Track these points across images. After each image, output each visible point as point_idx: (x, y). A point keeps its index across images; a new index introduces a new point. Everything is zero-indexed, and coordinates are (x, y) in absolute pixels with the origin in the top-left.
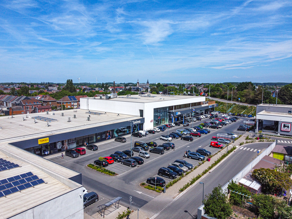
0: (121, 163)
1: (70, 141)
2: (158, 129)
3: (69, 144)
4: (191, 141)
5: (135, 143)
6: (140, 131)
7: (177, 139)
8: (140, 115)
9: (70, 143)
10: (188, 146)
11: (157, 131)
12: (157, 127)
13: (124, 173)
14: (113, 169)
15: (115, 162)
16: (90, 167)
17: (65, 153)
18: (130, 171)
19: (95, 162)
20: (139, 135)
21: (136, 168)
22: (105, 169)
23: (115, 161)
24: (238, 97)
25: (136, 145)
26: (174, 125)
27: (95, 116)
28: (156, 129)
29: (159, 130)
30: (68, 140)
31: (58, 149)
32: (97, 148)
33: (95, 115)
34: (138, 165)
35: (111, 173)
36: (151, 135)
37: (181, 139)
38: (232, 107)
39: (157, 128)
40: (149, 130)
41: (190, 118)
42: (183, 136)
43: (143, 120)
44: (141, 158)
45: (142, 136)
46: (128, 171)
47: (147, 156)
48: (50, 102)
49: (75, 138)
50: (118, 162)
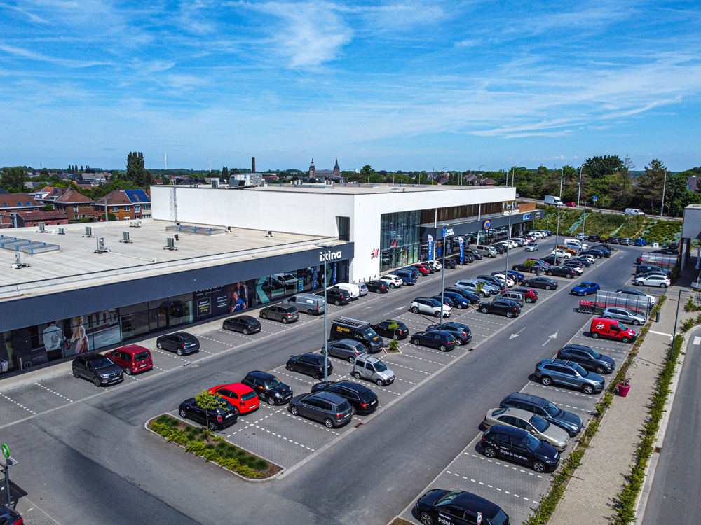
0: (286, 406)
1: (98, 322)
2: (396, 279)
3: (92, 331)
4: (514, 317)
5: (334, 327)
6: (342, 286)
7: (465, 310)
8: (337, 234)
9: (96, 329)
10: (513, 336)
11: (392, 284)
12: (391, 273)
13: (305, 461)
14: (256, 437)
15: (263, 405)
16: (159, 431)
17: (70, 368)
18: (327, 446)
19: (182, 407)
20: (338, 298)
21: (350, 430)
22: (223, 445)
23: (266, 401)
24: (592, 195)
25: (336, 334)
26: (440, 266)
27: (194, 237)
28: (390, 279)
29: (400, 282)
30: (90, 318)
31: (49, 352)
32: (198, 346)
33: (194, 235)
34: (355, 418)
35: (250, 466)
36: (376, 297)
37: (480, 310)
38: (581, 218)
39: (393, 276)
40: (367, 280)
41: (478, 248)
42: (482, 300)
43: (349, 250)
44: (364, 383)
45: (348, 301)
46: (322, 450)
47: (385, 376)
48: (75, 205)
49: (118, 310)
50: (278, 403)
